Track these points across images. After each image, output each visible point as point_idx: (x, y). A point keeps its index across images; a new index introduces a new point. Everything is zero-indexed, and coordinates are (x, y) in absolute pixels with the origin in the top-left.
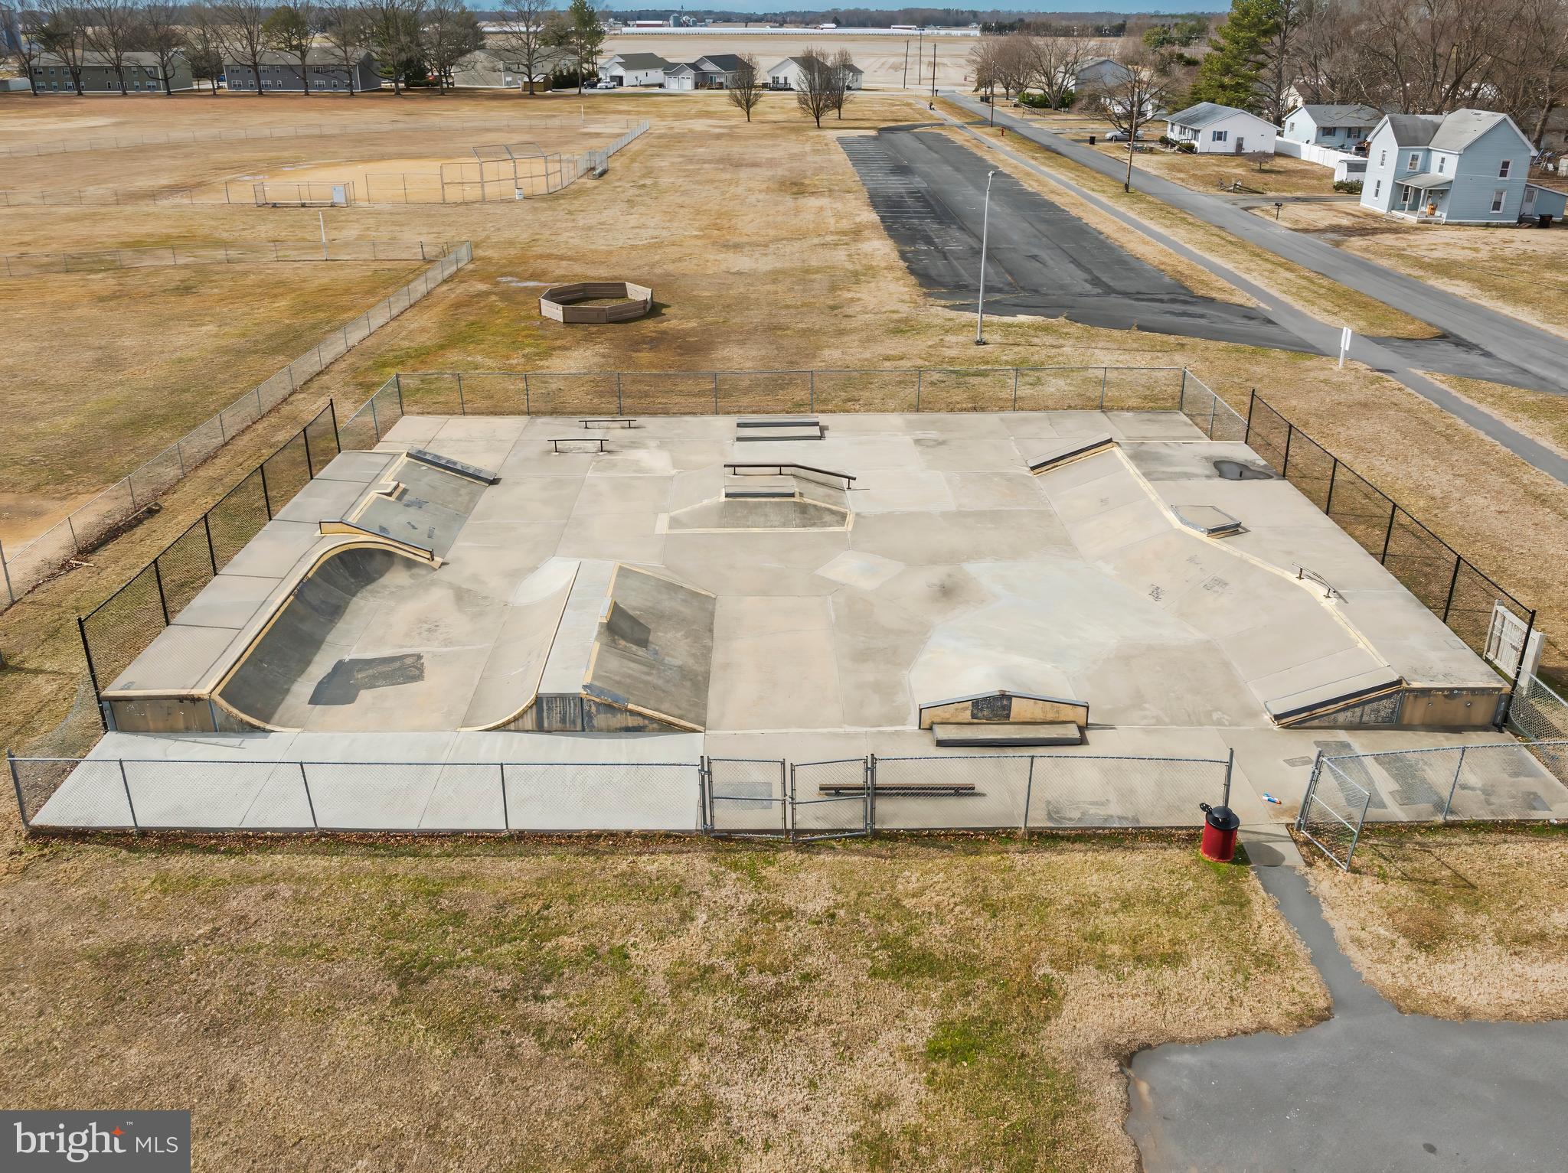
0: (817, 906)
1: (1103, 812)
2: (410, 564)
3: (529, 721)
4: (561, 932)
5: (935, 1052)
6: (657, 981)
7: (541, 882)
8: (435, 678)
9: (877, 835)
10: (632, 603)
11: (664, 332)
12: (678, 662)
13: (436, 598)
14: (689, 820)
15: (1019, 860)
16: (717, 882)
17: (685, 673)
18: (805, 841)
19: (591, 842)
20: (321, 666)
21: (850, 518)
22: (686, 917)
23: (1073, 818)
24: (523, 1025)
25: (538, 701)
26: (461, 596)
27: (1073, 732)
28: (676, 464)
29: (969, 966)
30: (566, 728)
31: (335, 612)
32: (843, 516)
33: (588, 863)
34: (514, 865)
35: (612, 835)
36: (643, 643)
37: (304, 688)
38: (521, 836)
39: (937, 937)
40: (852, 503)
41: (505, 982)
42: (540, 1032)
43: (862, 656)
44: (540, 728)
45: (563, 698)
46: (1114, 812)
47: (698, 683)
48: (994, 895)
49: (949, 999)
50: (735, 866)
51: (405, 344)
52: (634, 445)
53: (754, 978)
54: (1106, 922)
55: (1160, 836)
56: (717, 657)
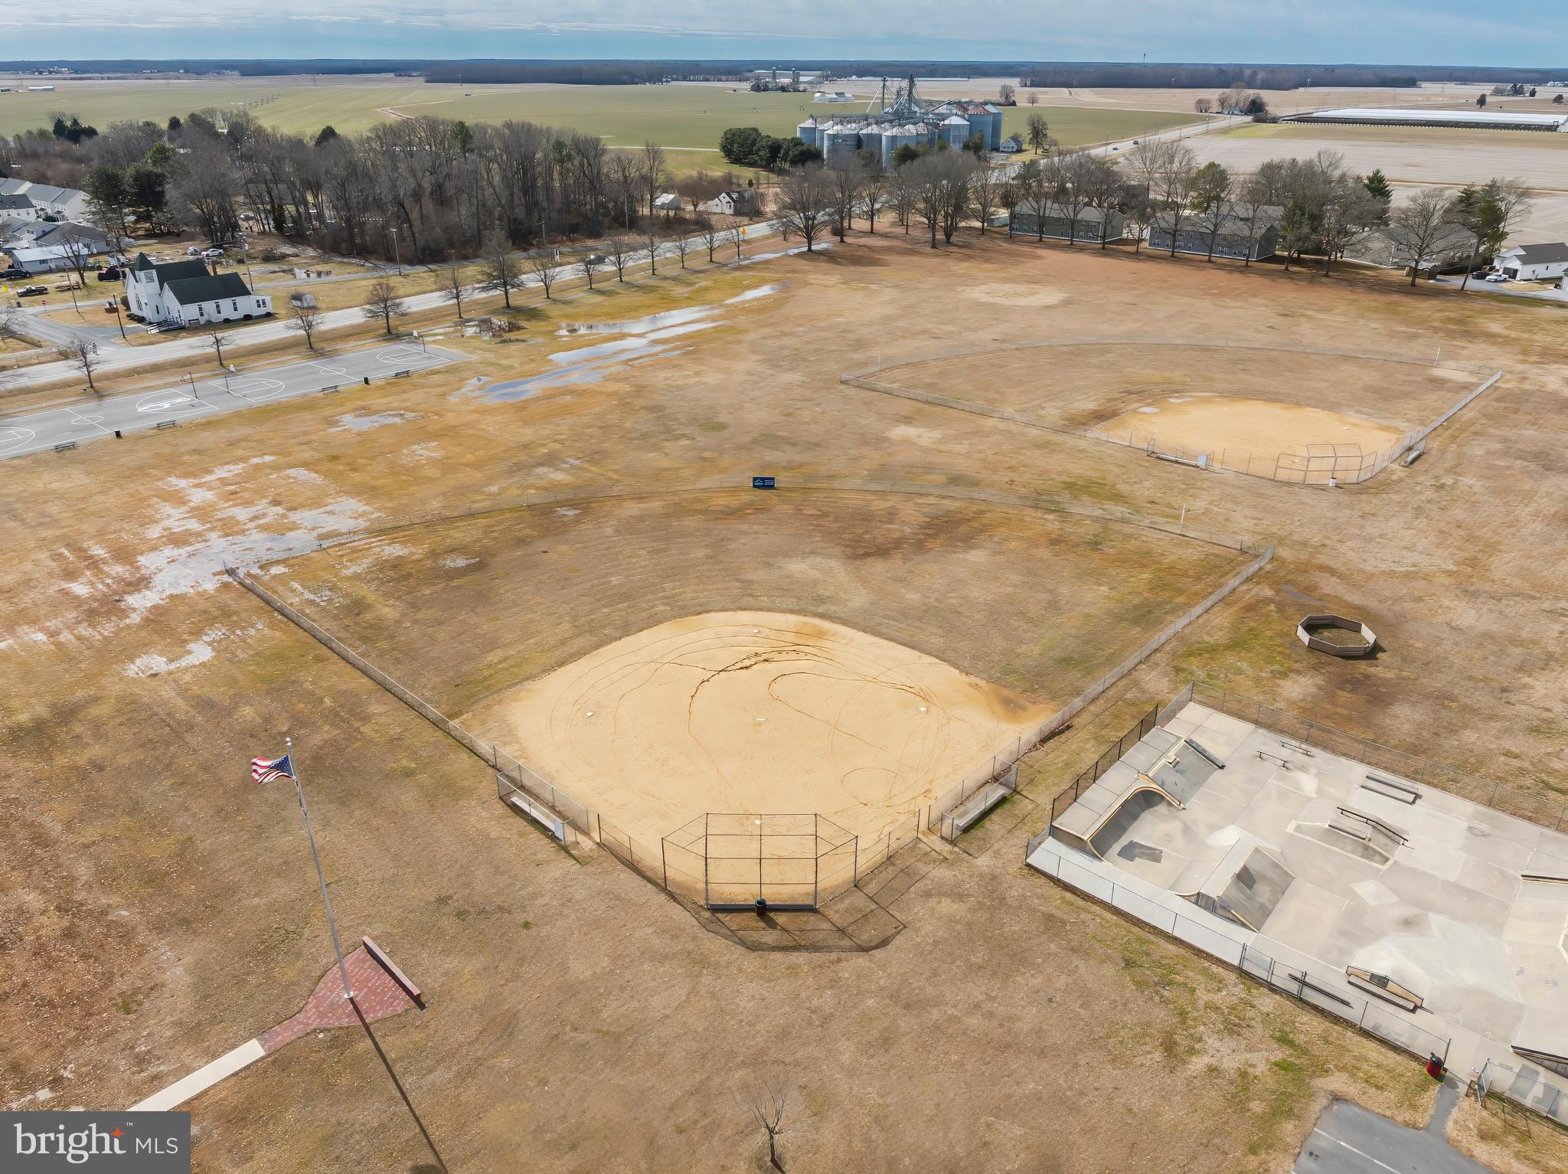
0: (1265, 1010)
1: (1397, 1037)
2: (1169, 804)
3: (1193, 899)
4: (1177, 974)
5: (1277, 1064)
6: (1201, 1003)
7: (1177, 956)
8: (1165, 864)
9: (1301, 1000)
10: (1254, 867)
11: (1367, 677)
12: (1261, 901)
13: (1176, 826)
14: (1236, 963)
15: (1349, 1034)
16: (1235, 985)
17: (1262, 907)
18: (1273, 988)
19: (1199, 953)
20: (1124, 841)
21: (1390, 862)
22: (1219, 990)
23: (1382, 1033)
24: (1157, 993)
25: (1199, 894)
26: (1187, 830)
27: (1411, 1006)
28: (1319, 791)
29: (1305, 1052)
30: (1206, 908)
31: (1135, 817)
32: (1387, 860)
33: (1195, 958)
34: (1170, 947)
35: (1207, 953)
36: (1250, 887)
37: (1117, 847)
38: (1176, 939)
39: (1300, 1039)
40: (1399, 854)
41: (1156, 979)
42: (1161, 997)
43: (1344, 933)
44: (1196, 903)
45: (1208, 897)
46: (1402, 1040)
47: (1265, 912)
48: (1331, 1039)
49: (1292, 1055)
50: (1243, 984)
51: (1207, 638)
52: (1303, 768)
53: (1232, 1017)
54: (1365, 1066)
55: (1414, 1057)
56: (1279, 906)
